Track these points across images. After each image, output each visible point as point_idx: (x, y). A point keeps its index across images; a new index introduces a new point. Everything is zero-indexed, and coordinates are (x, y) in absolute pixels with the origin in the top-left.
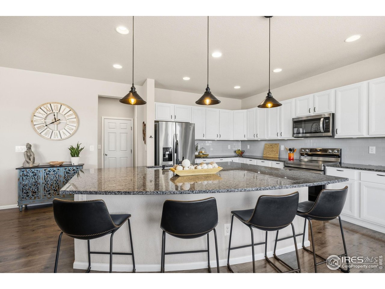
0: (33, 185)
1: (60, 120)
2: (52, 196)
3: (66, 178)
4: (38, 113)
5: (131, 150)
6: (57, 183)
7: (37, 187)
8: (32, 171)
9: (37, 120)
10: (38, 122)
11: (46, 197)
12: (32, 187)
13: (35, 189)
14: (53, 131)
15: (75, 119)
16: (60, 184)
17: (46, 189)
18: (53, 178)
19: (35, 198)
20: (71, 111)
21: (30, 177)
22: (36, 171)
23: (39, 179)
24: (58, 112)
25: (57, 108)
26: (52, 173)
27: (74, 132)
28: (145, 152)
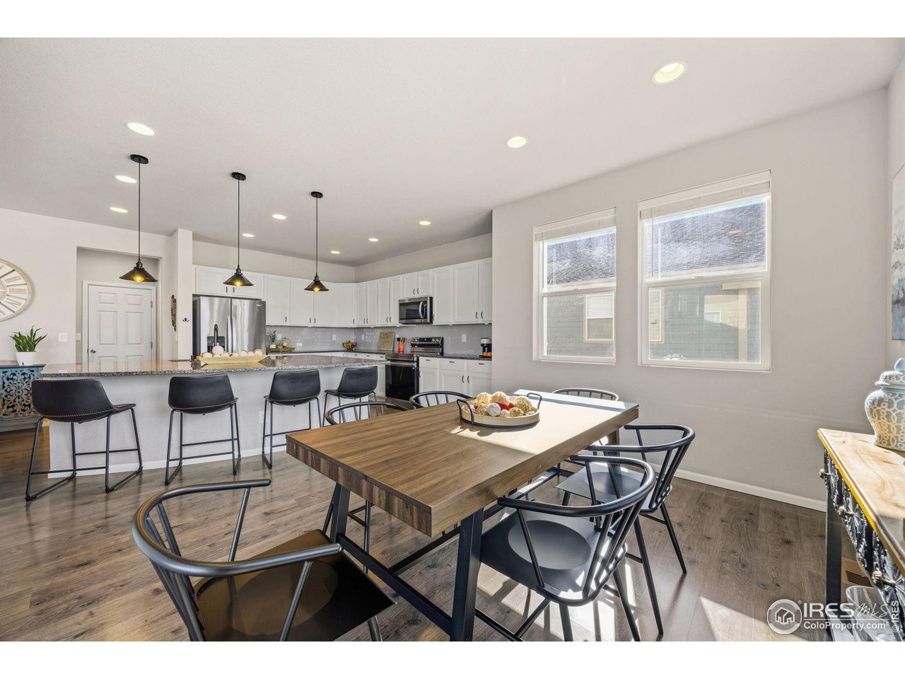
5: (152, 343)
15: (26, 286)
20: (15, 272)
27: (22, 308)
28: (174, 344)
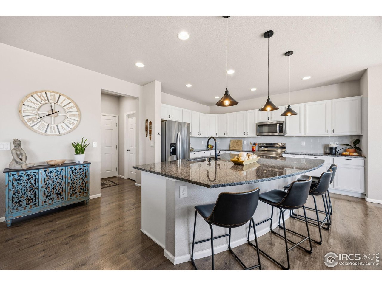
0: (28, 191)
1: (58, 112)
2: (54, 201)
3: (71, 179)
4: (29, 102)
5: (117, 146)
6: (60, 186)
7: (34, 192)
8: (27, 174)
9: (28, 110)
10: (29, 113)
11: (47, 203)
12: (27, 193)
13: (31, 196)
14: (48, 125)
15: (77, 112)
16: (64, 186)
17: (47, 194)
18: (55, 179)
19: (31, 207)
20: (72, 103)
21: (25, 181)
22: (32, 174)
23: (36, 182)
24: (56, 102)
25: (55, 98)
26: (54, 174)
27: (75, 126)
